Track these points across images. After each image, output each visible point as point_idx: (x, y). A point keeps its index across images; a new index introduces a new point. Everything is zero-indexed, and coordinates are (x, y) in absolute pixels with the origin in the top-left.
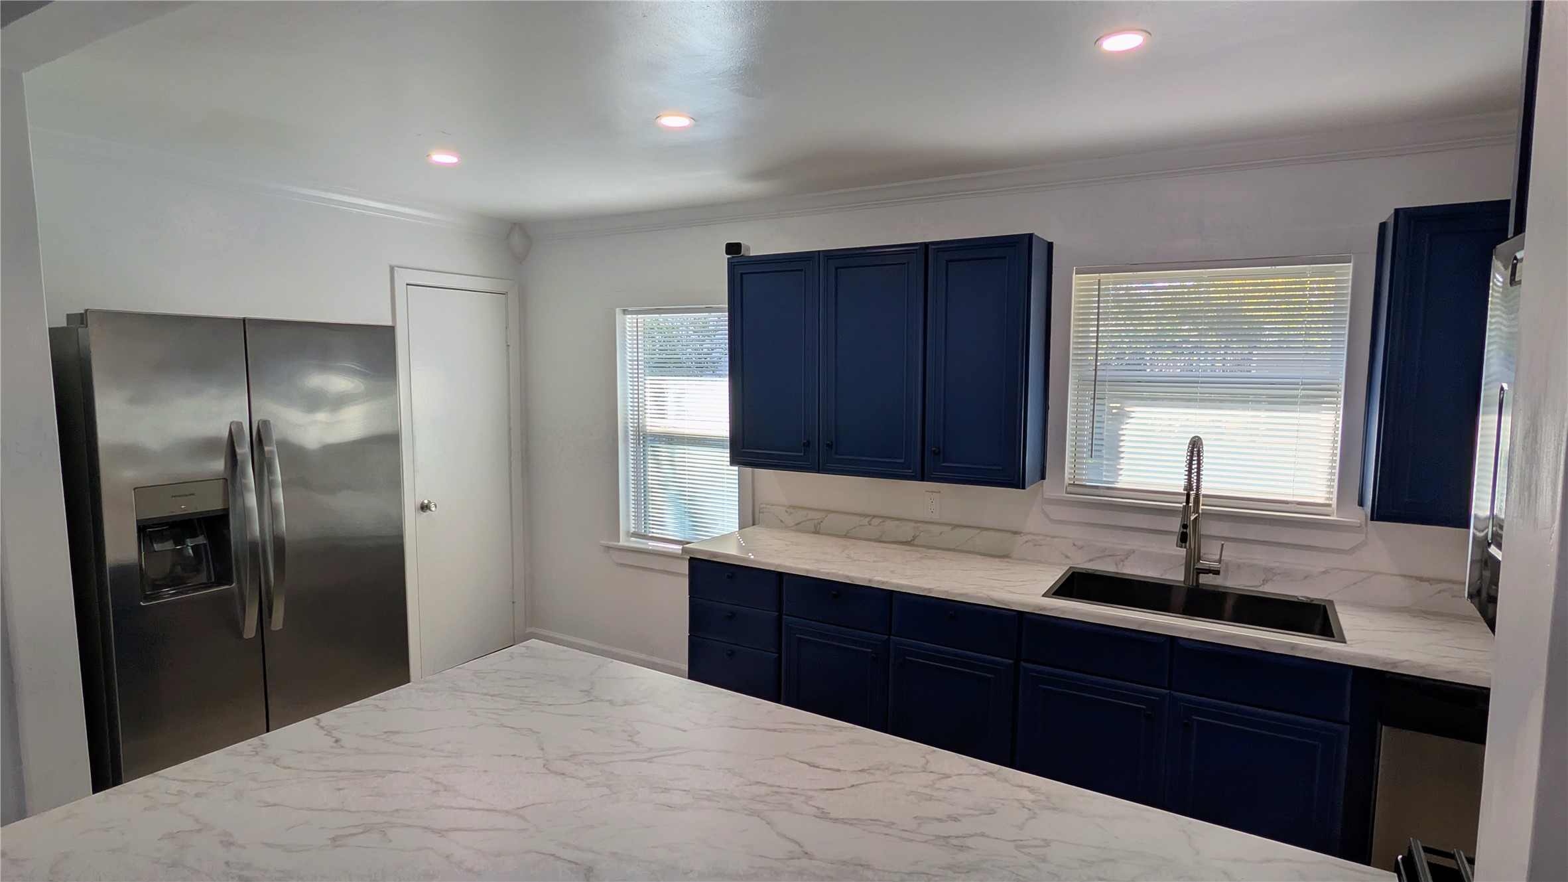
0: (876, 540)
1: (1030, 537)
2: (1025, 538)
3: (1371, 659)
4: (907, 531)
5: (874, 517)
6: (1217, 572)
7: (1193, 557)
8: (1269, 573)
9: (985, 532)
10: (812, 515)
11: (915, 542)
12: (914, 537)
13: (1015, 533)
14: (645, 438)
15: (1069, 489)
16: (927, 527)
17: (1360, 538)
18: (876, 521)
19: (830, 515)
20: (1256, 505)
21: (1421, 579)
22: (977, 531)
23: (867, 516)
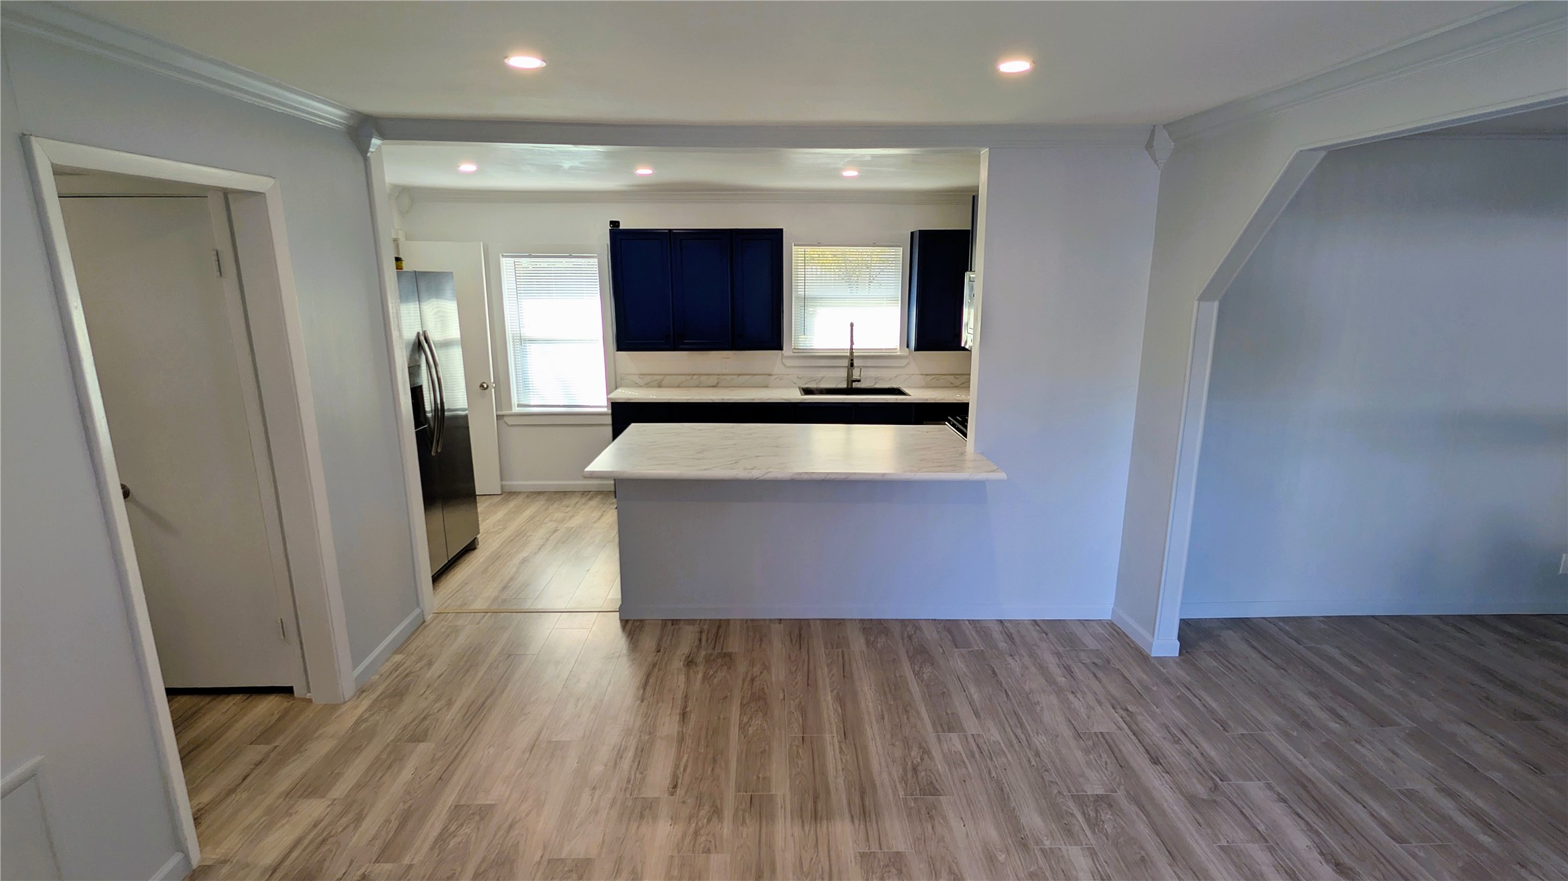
0: (696, 387)
1: (777, 376)
2: (774, 377)
3: (919, 399)
4: (713, 380)
5: (694, 375)
6: (859, 381)
7: (850, 375)
8: (877, 379)
9: (755, 377)
10: (656, 377)
11: (719, 385)
12: (718, 383)
13: (770, 375)
14: (522, 340)
15: (794, 351)
16: (724, 377)
17: (908, 361)
18: (695, 377)
19: (667, 377)
20: (864, 351)
21: (927, 375)
22: (750, 377)
23: (688, 375)
